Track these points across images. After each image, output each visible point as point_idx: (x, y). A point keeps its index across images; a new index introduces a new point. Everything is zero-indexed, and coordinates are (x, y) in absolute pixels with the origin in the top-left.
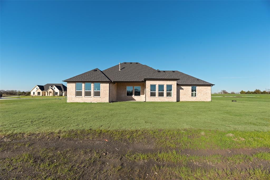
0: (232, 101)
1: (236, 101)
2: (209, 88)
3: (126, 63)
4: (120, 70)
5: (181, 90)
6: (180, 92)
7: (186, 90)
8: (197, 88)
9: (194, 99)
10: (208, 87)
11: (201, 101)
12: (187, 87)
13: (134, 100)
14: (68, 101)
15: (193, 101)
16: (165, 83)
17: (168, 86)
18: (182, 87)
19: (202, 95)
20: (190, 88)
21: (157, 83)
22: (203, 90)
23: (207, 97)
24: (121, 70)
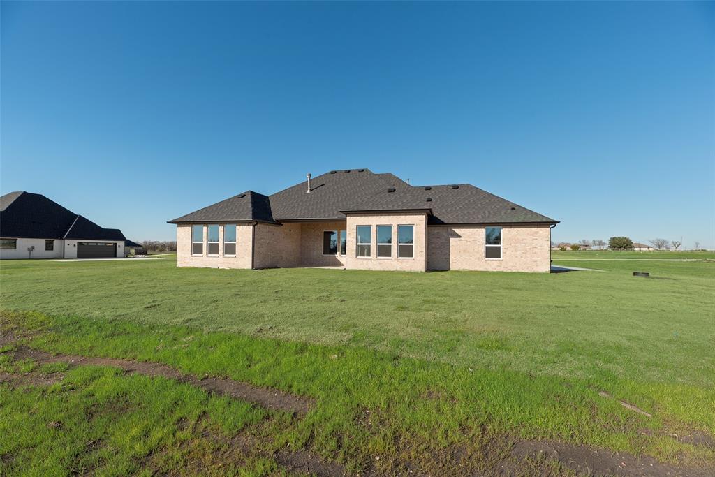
0: (635, 274)
1: (647, 274)
2: (544, 231)
3: (335, 172)
4: (308, 191)
5: (452, 240)
6: (451, 245)
7: (469, 240)
8: (505, 233)
9: (492, 265)
10: (539, 229)
11: (514, 271)
12: (471, 230)
13: (340, 264)
14: (179, 265)
15: (490, 269)
16: (394, 221)
17: (401, 228)
18: (457, 231)
19: (519, 252)
20: (480, 233)
21: (374, 221)
22: (523, 240)
23: (535, 259)
24: (311, 190)
